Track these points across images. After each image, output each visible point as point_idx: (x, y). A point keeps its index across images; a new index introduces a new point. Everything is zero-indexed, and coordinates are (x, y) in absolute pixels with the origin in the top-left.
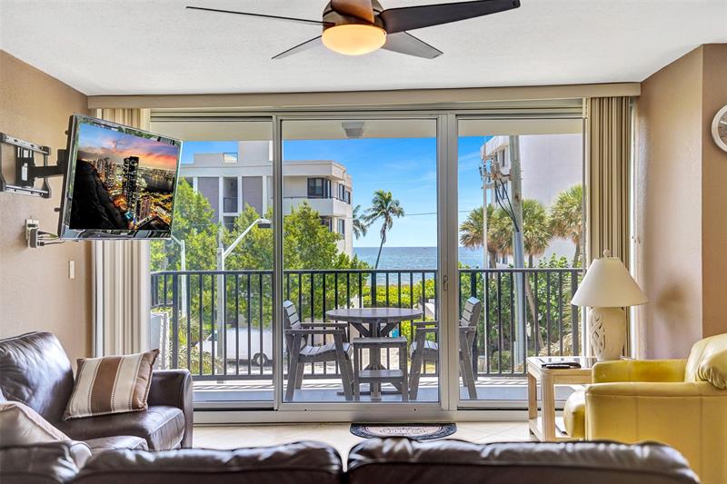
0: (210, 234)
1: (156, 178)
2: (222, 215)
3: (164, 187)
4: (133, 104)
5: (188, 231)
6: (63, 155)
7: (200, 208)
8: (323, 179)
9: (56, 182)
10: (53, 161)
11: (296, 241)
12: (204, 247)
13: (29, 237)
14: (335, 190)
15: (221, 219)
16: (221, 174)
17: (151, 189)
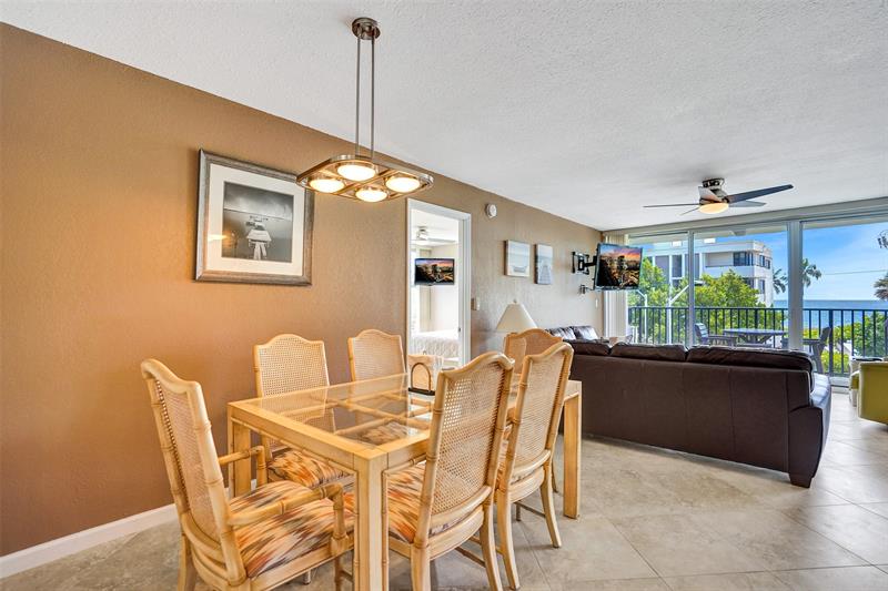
0: (663, 291)
1: (631, 264)
2: (671, 279)
3: (635, 268)
4: (620, 233)
5: (649, 289)
6: (595, 258)
7: (656, 275)
8: (745, 253)
9: (592, 269)
10: (591, 260)
11: (724, 295)
12: (659, 299)
13: (583, 290)
14: (756, 259)
15: (670, 281)
16: (671, 254)
17: (630, 269)
